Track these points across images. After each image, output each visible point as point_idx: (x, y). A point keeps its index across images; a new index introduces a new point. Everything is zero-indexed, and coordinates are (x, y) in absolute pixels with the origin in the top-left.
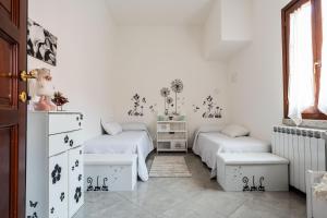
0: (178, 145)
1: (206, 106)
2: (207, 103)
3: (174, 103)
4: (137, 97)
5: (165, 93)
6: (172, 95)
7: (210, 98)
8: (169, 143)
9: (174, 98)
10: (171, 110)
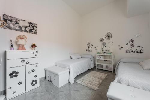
0: (107, 67)
1: (129, 46)
2: (130, 44)
3: (107, 45)
4: (89, 43)
5: (102, 40)
6: (106, 41)
7: (132, 41)
8: (103, 65)
9: (107, 43)
10: (105, 49)
